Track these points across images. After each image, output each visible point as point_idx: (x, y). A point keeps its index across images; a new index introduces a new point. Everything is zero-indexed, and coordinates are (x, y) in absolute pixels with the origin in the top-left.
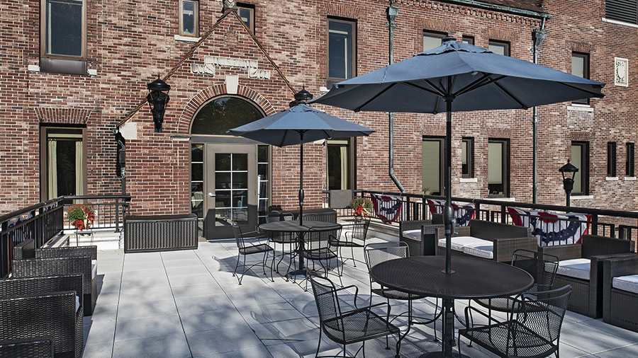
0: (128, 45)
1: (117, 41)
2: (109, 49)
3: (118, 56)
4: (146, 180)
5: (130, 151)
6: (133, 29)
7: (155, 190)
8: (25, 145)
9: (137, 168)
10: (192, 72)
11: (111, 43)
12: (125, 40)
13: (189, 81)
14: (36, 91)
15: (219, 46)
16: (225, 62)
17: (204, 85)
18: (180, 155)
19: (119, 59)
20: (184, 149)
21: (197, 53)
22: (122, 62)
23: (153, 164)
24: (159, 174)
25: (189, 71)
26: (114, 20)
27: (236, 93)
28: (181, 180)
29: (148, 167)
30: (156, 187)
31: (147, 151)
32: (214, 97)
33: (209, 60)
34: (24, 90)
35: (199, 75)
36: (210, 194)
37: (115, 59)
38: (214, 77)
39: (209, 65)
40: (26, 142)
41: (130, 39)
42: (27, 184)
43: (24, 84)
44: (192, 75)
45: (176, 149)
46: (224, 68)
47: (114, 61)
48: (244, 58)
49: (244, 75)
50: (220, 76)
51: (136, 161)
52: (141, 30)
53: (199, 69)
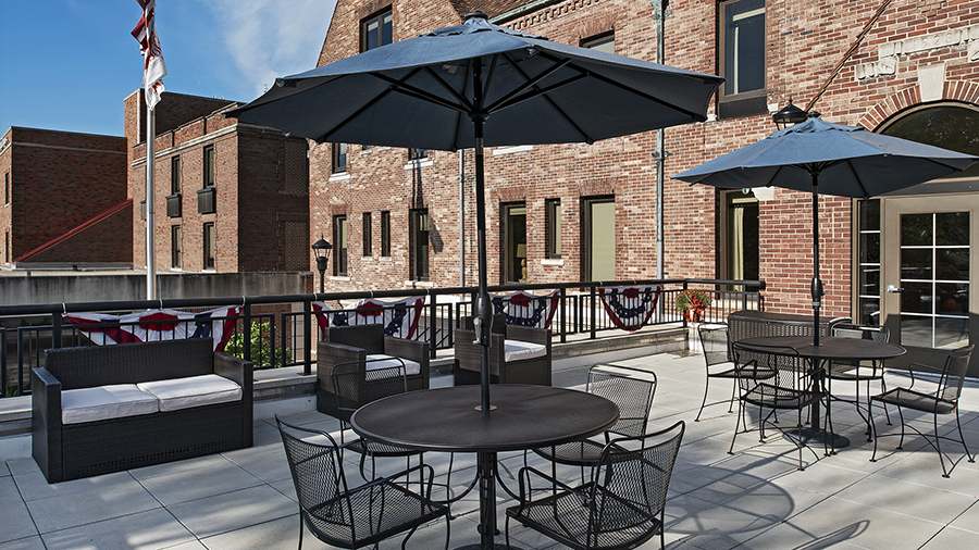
0: (820, 55)
1: (804, 54)
2: (795, 69)
3: (806, 75)
4: (785, 261)
5: (766, 218)
6: (828, 28)
7: (798, 276)
8: (702, 215)
9: (774, 241)
10: (856, 80)
11: (796, 59)
12: (817, 49)
13: (852, 95)
14: (712, 146)
15: (906, 19)
16: (916, 45)
17: (877, 97)
18: (836, 220)
19: (808, 79)
20: (842, 209)
21: (866, 44)
22: (812, 83)
23: (795, 236)
24: (805, 251)
25: (853, 79)
26: (801, 24)
27: (940, 98)
28: (837, 261)
29: (789, 241)
30: (800, 271)
31: (787, 216)
32: (896, 114)
33: (886, 51)
34: (701, 147)
35: (868, 82)
36: (892, 288)
37: (802, 81)
38: (896, 79)
39: (887, 59)
40: (702, 211)
41: (822, 45)
42: (702, 264)
43: (701, 140)
44: (856, 84)
45: (830, 211)
46: (917, 57)
47: (802, 85)
48: (959, 25)
49: (959, 60)
50: (909, 74)
51: (773, 232)
52: (839, 25)
53: (868, 71)
